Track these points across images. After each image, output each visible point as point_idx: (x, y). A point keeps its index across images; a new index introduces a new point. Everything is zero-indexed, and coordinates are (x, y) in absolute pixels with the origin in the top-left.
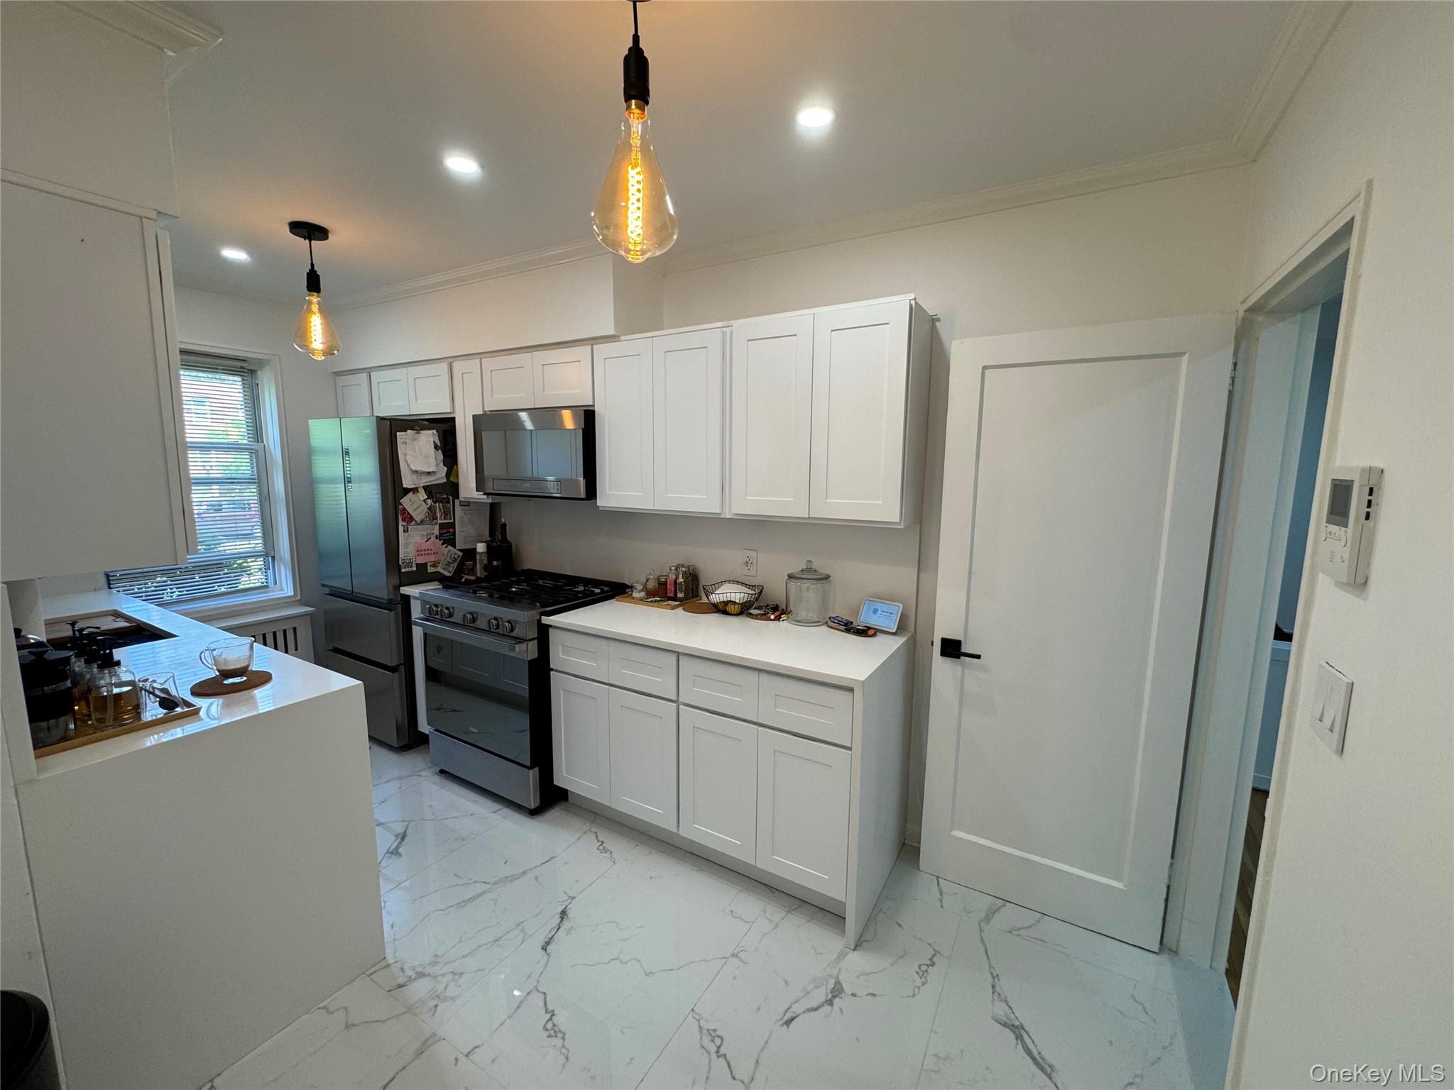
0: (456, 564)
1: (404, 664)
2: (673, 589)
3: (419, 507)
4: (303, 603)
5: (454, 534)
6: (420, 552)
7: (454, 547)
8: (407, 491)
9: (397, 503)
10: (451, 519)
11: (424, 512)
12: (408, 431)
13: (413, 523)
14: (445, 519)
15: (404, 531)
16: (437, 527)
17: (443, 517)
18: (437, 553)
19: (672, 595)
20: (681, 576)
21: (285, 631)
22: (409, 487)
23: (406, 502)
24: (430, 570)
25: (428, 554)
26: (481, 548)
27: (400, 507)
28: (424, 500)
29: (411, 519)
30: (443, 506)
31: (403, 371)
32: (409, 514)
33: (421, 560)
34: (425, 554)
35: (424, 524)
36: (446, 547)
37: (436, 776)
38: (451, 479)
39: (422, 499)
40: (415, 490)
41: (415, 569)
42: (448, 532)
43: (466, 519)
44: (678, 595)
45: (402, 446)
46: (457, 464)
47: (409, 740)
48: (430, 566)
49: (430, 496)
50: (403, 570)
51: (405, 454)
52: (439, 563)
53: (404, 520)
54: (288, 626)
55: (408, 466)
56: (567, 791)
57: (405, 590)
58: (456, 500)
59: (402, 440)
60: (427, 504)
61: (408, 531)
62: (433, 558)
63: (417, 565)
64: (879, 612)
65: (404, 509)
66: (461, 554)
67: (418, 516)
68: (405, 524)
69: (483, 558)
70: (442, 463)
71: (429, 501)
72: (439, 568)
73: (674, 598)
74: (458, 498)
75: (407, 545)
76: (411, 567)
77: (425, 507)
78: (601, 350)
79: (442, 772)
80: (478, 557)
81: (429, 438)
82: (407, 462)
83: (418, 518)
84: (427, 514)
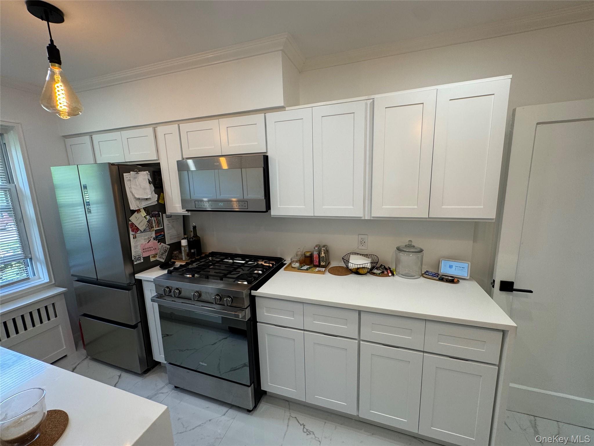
0: (166, 254)
1: (141, 322)
2: (318, 260)
3: (141, 221)
5: (164, 236)
6: (144, 250)
7: (165, 243)
8: (133, 212)
9: (127, 220)
10: (161, 227)
11: (145, 224)
12: (131, 172)
13: (139, 232)
14: (158, 227)
15: (134, 238)
16: (154, 233)
17: (157, 226)
18: (156, 249)
19: (317, 264)
20: (323, 253)
21: (46, 307)
22: (134, 209)
23: (133, 219)
24: (152, 260)
25: (150, 250)
26: (184, 243)
27: (130, 222)
28: (145, 217)
29: (138, 229)
30: (156, 219)
31: (117, 134)
32: (136, 226)
33: (146, 255)
34: (148, 251)
35: (146, 232)
36: (160, 244)
37: (173, 391)
38: (160, 202)
39: (143, 216)
40: (138, 211)
41: (142, 261)
42: (161, 235)
43: (170, 225)
44: (321, 264)
45: (127, 182)
46: (163, 193)
47: (148, 367)
48: (152, 257)
49: (148, 213)
50: (135, 263)
51: (130, 188)
52: (157, 254)
53: (133, 231)
54: (49, 303)
55: (133, 195)
57: (138, 276)
58: (163, 214)
59: (127, 179)
60: (146, 219)
61: (136, 238)
62: (153, 252)
63: (144, 258)
64: (454, 267)
65: (133, 224)
66: (169, 247)
67: (141, 227)
68: (134, 233)
69: (186, 249)
70: (154, 192)
71: (148, 217)
72: (157, 257)
73: (319, 266)
74: (165, 212)
75: (136, 247)
76: (140, 260)
77: (145, 221)
78: (271, 117)
79: (176, 387)
80: (183, 249)
81: (144, 176)
82: (132, 193)
83: (142, 229)
84: (147, 225)
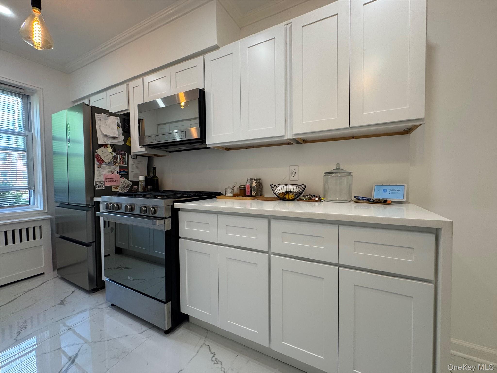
0: (128, 189)
1: (95, 242)
2: (249, 190)
3: (107, 156)
4: (47, 213)
5: (128, 172)
6: (106, 180)
7: (128, 179)
8: (101, 146)
9: (94, 152)
10: (126, 164)
11: (111, 159)
12: (102, 114)
13: (104, 164)
14: (123, 164)
15: (98, 167)
16: (118, 168)
17: (121, 163)
18: (117, 181)
19: (249, 194)
20: (254, 183)
21: (34, 228)
22: (101, 144)
23: (100, 152)
24: (113, 190)
25: (112, 181)
26: (142, 178)
27: (96, 154)
28: (111, 152)
29: (102, 161)
30: (122, 157)
31: (104, 94)
32: (101, 158)
33: (108, 184)
34: (110, 181)
35: (110, 165)
36: (123, 179)
37: (109, 308)
38: (127, 144)
39: (110, 151)
40: (105, 146)
41: (104, 189)
42: (124, 171)
43: (134, 165)
44: (253, 194)
45: (98, 121)
46: (130, 137)
47: (97, 285)
48: (113, 188)
49: (114, 150)
50: (96, 189)
51: (100, 126)
52: (119, 187)
53: (98, 161)
54: (36, 225)
55: (102, 132)
56: (189, 316)
57: (96, 199)
58: (129, 155)
59: (99, 118)
60: (112, 155)
61: (100, 168)
62: (115, 183)
63: (105, 186)
64: (388, 191)
65: (99, 155)
66: (131, 183)
67: (107, 160)
68: (99, 163)
69: (142, 183)
70: (122, 134)
71: (114, 153)
72: (119, 189)
73: (251, 195)
74: (129, 152)
75: (99, 175)
76: (101, 187)
77: (111, 157)
78: (209, 56)
79: (112, 305)
80: (140, 183)
81: (114, 121)
82: (101, 130)
83: (107, 161)
84: (112, 160)
